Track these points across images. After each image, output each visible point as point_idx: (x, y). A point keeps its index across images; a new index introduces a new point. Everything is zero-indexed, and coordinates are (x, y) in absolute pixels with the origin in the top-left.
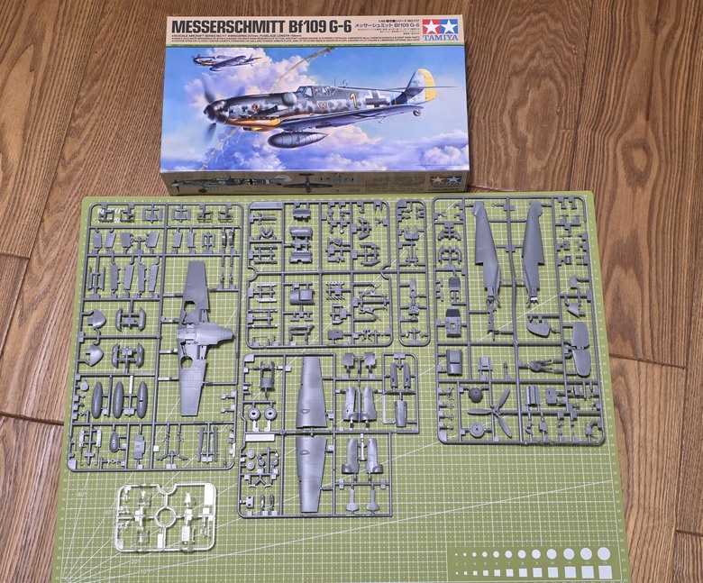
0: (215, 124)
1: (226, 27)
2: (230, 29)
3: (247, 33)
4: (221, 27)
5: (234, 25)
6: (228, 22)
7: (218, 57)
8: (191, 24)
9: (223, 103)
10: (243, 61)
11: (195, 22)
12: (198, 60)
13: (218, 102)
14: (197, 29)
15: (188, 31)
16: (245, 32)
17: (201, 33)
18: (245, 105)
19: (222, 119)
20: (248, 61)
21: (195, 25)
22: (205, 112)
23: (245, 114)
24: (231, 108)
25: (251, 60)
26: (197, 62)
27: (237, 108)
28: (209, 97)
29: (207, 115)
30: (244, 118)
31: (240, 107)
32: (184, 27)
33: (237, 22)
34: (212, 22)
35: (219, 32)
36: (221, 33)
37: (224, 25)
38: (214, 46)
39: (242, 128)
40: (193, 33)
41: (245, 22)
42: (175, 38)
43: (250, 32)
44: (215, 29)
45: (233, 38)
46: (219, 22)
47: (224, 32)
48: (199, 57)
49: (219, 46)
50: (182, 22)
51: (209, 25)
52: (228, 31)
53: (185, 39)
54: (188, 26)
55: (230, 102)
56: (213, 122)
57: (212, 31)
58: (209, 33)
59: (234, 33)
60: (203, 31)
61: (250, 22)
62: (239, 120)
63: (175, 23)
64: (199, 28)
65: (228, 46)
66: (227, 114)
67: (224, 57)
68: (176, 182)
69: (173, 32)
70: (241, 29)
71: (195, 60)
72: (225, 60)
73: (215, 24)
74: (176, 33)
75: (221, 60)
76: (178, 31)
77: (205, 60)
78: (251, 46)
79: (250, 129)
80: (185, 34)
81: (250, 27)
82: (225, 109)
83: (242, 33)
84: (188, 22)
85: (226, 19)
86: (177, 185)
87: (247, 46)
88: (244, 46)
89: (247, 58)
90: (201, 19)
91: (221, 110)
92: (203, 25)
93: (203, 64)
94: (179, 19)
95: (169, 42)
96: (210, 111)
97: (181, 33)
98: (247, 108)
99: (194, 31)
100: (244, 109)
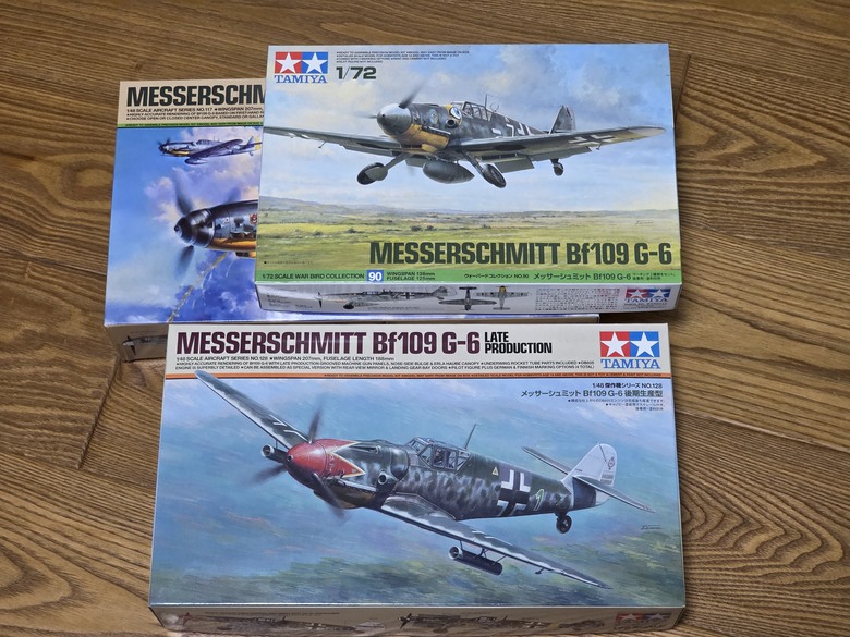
0: (191, 247)
1: (212, 96)
2: (218, 99)
3: (245, 105)
4: (205, 95)
5: (224, 93)
6: (216, 87)
7: (199, 142)
8: (157, 92)
9: (206, 214)
10: (237, 147)
11: (163, 88)
12: (167, 147)
13: (198, 213)
14: (166, 100)
15: (152, 103)
16: (241, 102)
17: (172, 106)
18: (240, 217)
19: (203, 239)
20: (245, 147)
21: (163, 94)
22: (176, 229)
23: (239, 231)
24: (218, 221)
25: (250, 145)
26: (165, 151)
27: (227, 221)
28: (183, 205)
29: (179, 235)
30: (237, 237)
31: (231, 219)
32: (147, 96)
33: (229, 88)
34: (190, 88)
35: (200, 103)
36: (204, 106)
37: (208, 93)
38: (193, 126)
39: (234, 253)
40: (160, 107)
41: (242, 87)
42: (132, 115)
43: (249, 102)
44: (195, 99)
45: (223, 112)
46: (201, 88)
47: (208, 103)
48: (168, 143)
49: (200, 125)
50: (144, 90)
51: (185, 93)
52: (215, 102)
53: (148, 115)
54: (153, 96)
55: (216, 212)
56: (188, 244)
57: (190, 103)
58: (185, 106)
59: (225, 105)
60: (176, 103)
61: (249, 87)
62: (230, 240)
63: (132, 90)
64: (169, 97)
65: (214, 125)
66: (211, 231)
67: (208, 142)
68: (129, 340)
69: (129, 104)
70: (235, 99)
71: (162, 148)
72: (210, 146)
73: (195, 91)
74: (133, 107)
75: (203, 147)
76: (137, 104)
77: (178, 147)
78: (250, 125)
79: (247, 255)
80: (148, 107)
81: (249, 94)
82: (208, 223)
83: (237, 105)
84: (153, 89)
85: (211, 83)
86: (131, 343)
87: (244, 125)
88: (240, 124)
89: (244, 143)
90: (173, 84)
91: (201, 225)
92: (176, 94)
93: (174, 153)
94: (138, 85)
95: (122, 120)
96: (184, 227)
97: (141, 107)
98: (242, 221)
99: (162, 102)
100: (238, 222)
